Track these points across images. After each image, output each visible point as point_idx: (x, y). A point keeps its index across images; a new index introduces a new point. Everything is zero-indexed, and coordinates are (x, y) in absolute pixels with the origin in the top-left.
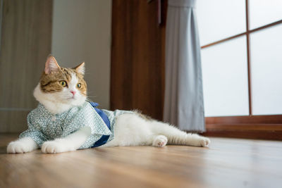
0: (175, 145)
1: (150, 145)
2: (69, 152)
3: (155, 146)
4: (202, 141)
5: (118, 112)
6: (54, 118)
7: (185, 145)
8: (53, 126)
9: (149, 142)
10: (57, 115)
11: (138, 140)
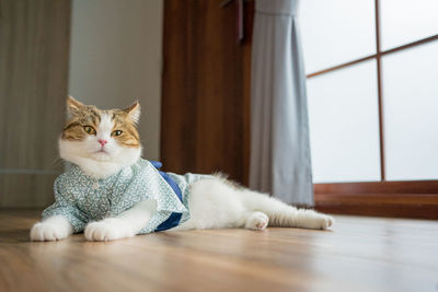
0: (279, 226)
1: (242, 227)
2: (126, 238)
3: (250, 229)
4: (323, 221)
5: (191, 176)
6: (97, 186)
7: (296, 227)
8: (95, 198)
9: (240, 223)
10: (101, 180)
11: (224, 219)
